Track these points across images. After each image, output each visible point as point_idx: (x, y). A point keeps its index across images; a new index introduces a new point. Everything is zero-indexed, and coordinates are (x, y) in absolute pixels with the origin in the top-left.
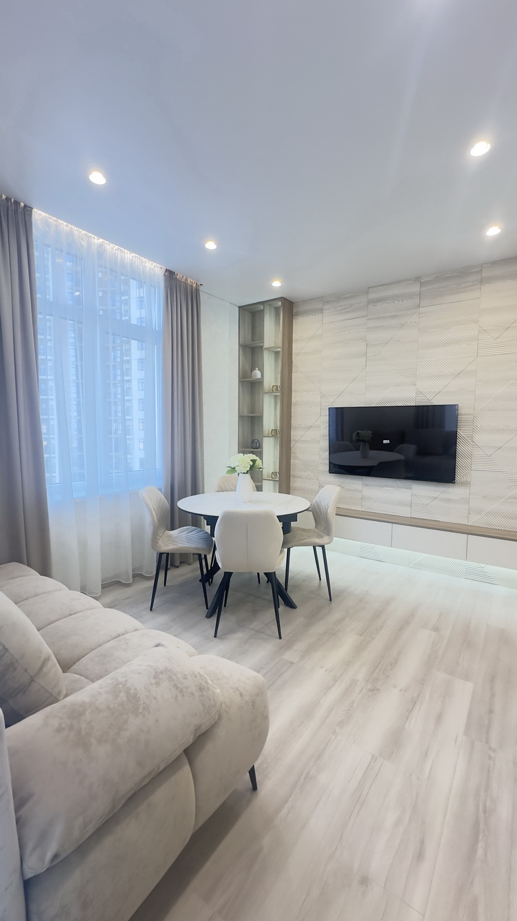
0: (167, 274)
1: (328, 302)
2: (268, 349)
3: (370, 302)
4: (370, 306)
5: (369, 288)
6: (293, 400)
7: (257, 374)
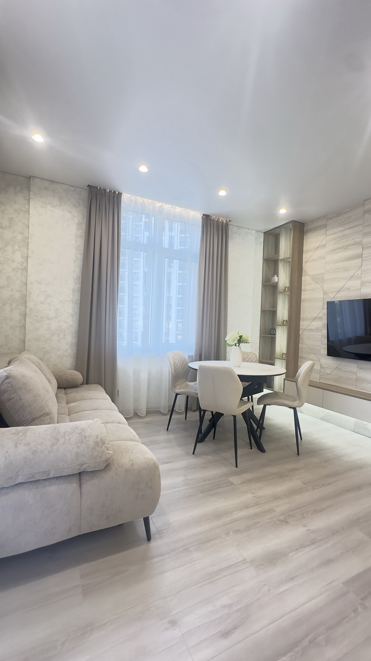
0: (204, 217)
1: (331, 218)
2: (283, 260)
3: (365, 212)
4: (366, 215)
5: (365, 201)
6: (303, 297)
7: (276, 279)
